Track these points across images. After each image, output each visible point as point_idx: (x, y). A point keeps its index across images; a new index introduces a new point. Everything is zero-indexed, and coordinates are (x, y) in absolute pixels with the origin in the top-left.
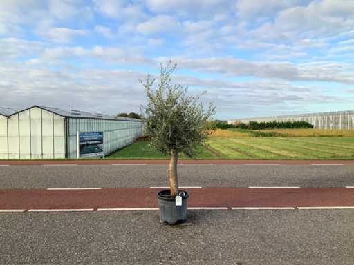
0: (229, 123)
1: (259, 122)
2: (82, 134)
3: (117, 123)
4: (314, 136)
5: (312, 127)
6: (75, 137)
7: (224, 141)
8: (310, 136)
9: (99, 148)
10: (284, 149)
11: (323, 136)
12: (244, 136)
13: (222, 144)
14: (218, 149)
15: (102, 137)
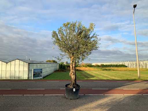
0: (93, 65)
5: (126, 67)
6: (31, 71)
9: (40, 75)
15: (42, 71)
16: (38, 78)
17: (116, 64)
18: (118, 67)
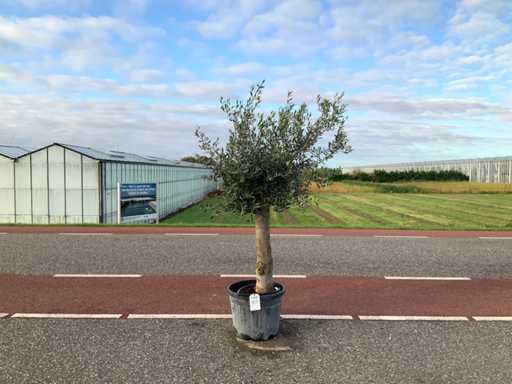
0: (344, 172)
1: (388, 171)
3: (177, 172)
4: (471, 193)
5: (467, 179)
6: (114, 191)
7: (337, 199)
8: (465, 192)
9: (150, 208)
10: (428, 212)
11: (484, 193)
12: (366, 192)
13: (334, 204)
14: (327, 210)
16: (142, 217)
17: (430, 170)
18: (439, 180)
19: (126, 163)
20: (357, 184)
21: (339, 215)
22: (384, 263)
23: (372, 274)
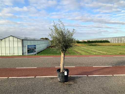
0: (80, 41)
1: (91, 40)
2: (28, 46)
3: (40, 42)
4: (110, 46)
5: (109, 42)
6: (26, 47)
7: (79, 48)
8: (109, 46)
9: (34, 51)
10: (100, 50)
11: (113, 45)
12: (86, 46)
13: (78, 49)
14: (77, 51)
15: (35, 47)
16: (33, 53)
17: (100, 40)
18: (103, 43)
19: (28, 40)
20: (83, 44)
21: (80, 52)
22: (92, 63)
23: (90, 66)
